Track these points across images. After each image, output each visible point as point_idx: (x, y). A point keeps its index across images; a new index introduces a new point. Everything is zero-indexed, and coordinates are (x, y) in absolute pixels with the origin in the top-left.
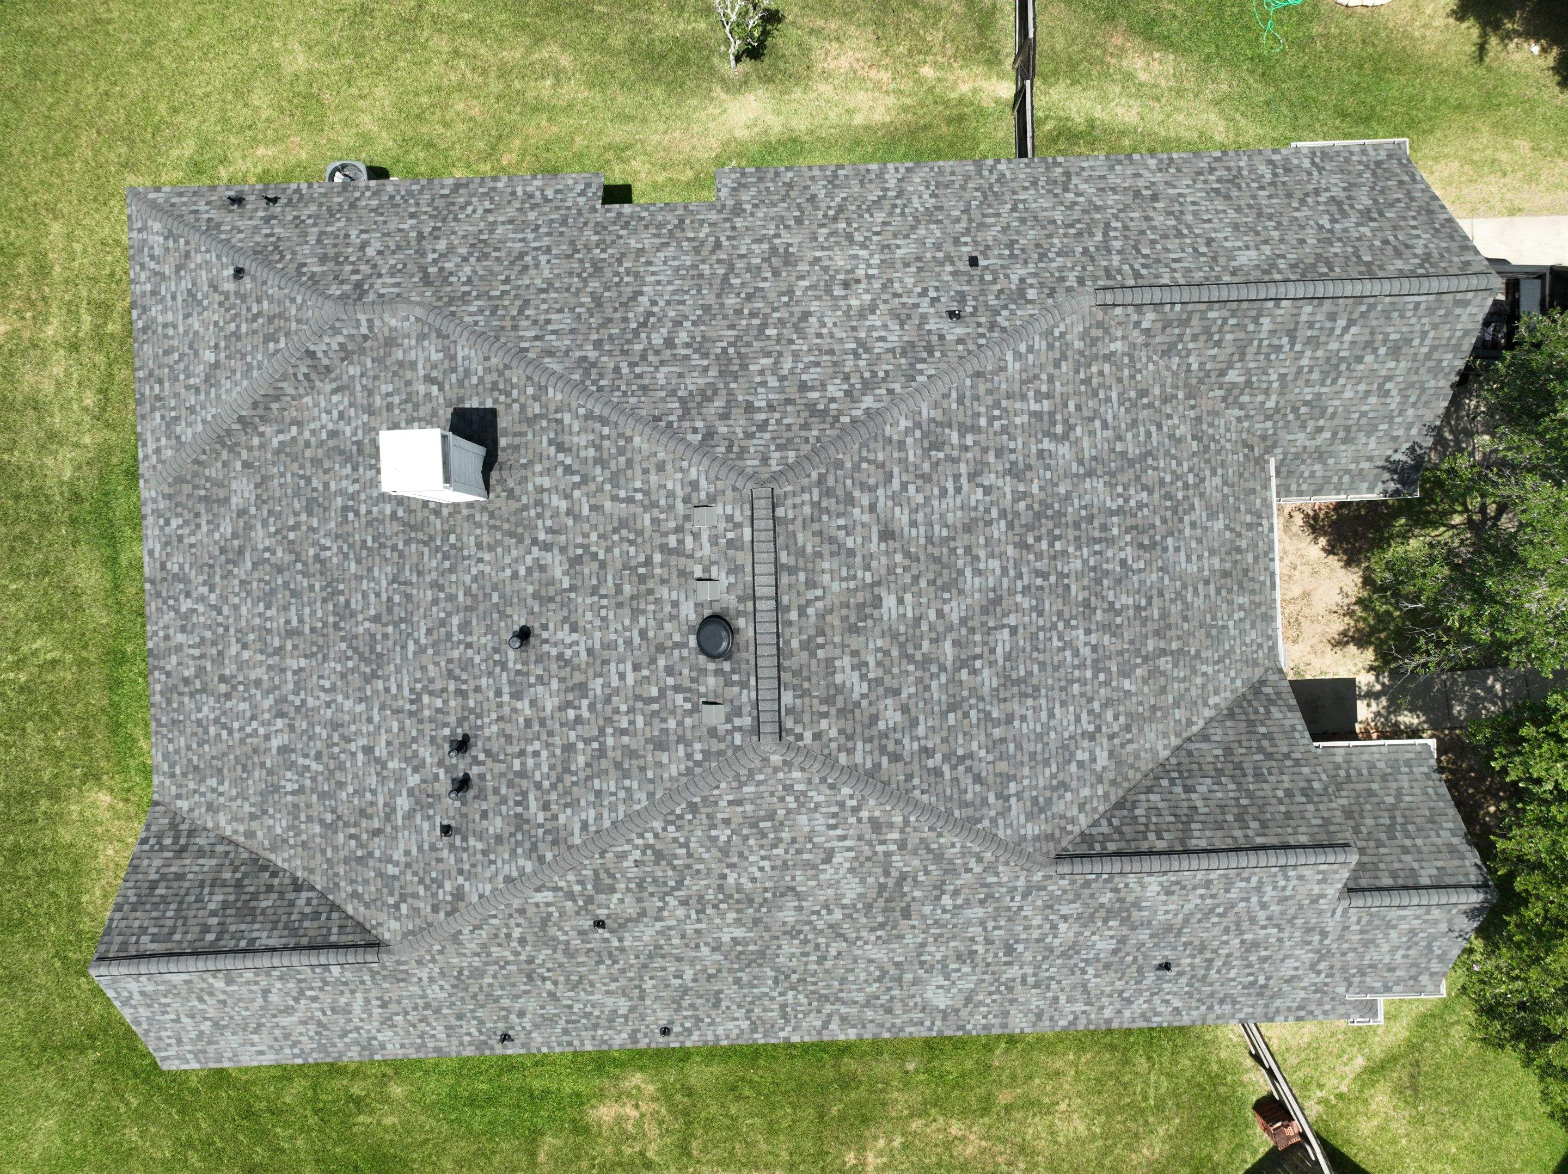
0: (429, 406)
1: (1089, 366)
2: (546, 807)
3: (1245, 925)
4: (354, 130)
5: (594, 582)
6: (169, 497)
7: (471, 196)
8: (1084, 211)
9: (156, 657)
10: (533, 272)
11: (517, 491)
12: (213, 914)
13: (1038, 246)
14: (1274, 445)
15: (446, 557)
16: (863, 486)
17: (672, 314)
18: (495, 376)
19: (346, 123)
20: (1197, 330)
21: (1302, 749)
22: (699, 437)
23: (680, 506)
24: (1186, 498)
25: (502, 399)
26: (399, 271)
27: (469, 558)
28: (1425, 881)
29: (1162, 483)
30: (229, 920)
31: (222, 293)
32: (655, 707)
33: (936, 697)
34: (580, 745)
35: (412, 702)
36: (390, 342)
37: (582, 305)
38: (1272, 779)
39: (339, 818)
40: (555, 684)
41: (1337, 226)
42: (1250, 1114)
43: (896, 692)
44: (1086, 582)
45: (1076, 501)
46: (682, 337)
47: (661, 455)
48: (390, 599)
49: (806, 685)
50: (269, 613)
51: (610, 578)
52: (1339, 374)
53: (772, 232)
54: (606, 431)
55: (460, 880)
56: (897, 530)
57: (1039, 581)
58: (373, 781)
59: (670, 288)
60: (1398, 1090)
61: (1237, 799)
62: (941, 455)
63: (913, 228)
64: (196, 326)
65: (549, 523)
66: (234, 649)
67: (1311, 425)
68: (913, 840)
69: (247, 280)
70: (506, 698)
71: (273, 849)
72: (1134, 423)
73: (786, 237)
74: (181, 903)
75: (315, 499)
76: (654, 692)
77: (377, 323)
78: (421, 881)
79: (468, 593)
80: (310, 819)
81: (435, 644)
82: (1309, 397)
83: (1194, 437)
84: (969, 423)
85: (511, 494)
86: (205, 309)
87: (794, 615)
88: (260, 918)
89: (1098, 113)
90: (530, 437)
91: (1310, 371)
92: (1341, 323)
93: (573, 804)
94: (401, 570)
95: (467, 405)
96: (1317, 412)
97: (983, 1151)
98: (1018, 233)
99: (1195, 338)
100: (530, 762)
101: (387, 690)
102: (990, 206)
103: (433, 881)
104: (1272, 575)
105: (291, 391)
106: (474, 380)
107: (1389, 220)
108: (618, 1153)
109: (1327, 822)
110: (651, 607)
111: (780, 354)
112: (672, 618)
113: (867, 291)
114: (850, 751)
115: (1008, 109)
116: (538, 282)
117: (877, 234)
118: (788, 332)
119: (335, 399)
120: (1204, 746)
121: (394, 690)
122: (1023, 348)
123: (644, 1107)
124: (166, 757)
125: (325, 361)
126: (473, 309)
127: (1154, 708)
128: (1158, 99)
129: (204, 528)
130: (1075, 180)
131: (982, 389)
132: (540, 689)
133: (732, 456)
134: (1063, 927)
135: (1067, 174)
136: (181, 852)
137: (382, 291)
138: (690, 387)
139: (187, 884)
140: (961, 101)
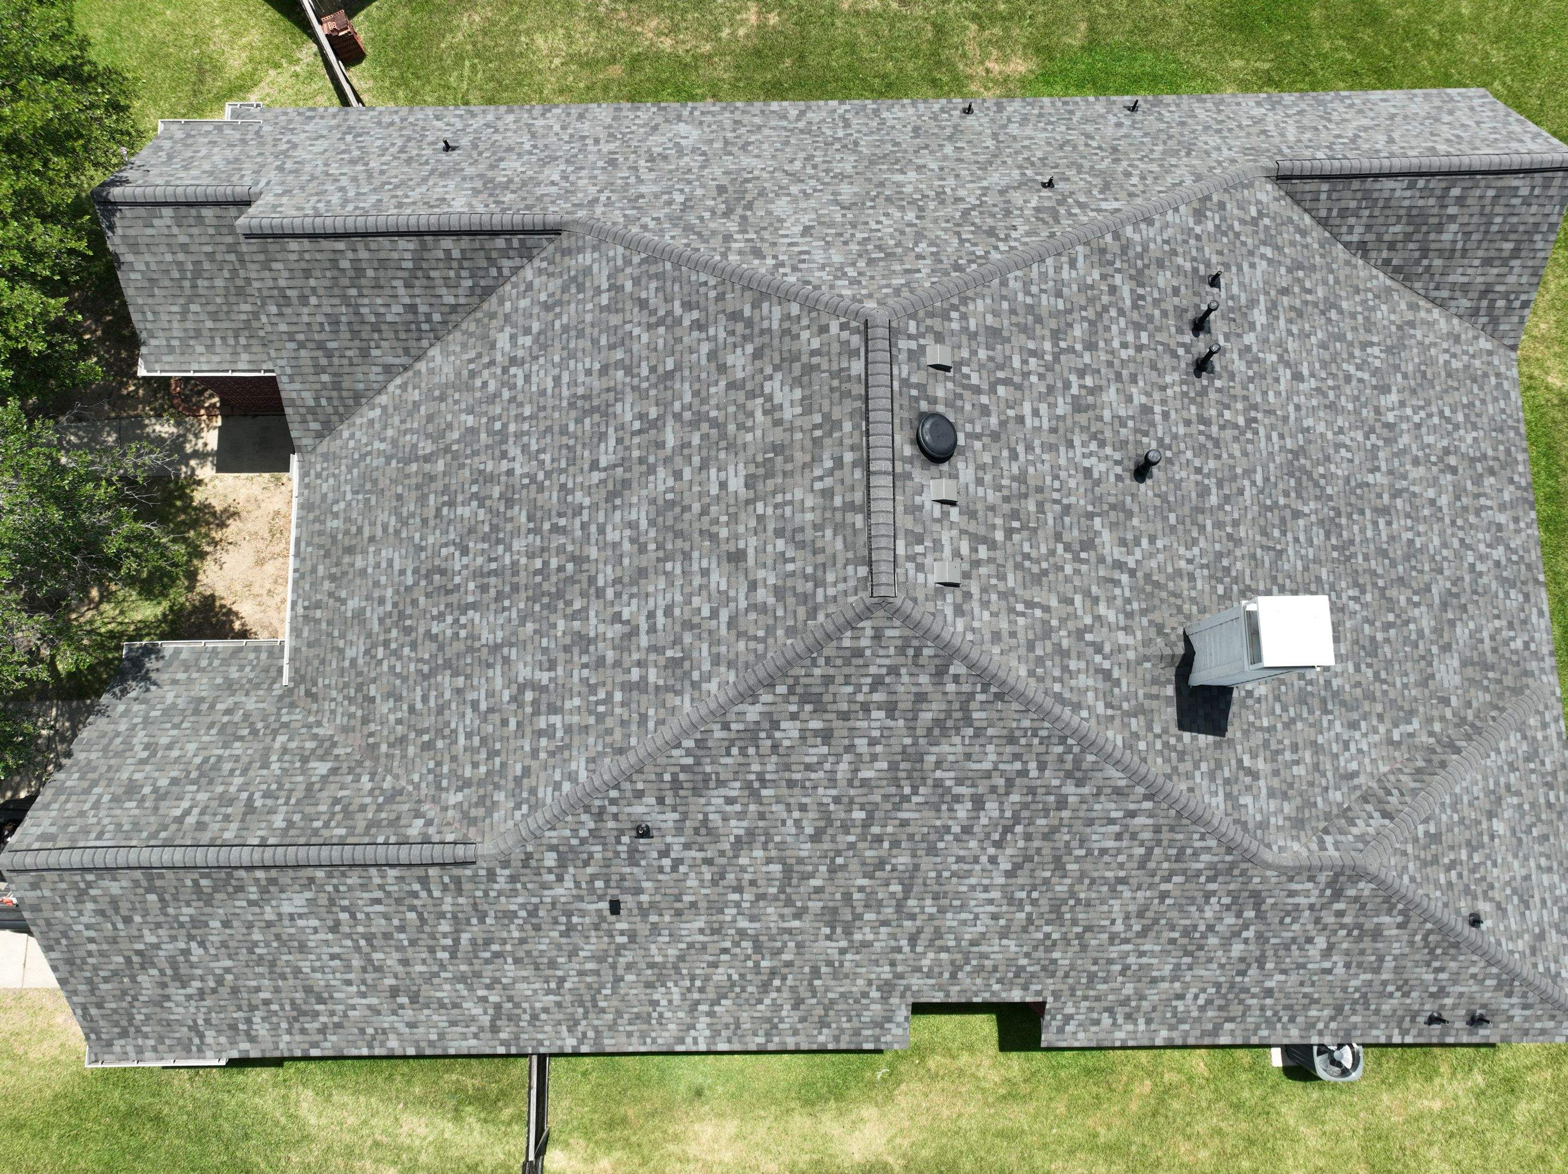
0: (1252, 743)
1: (488, 773)
2: (1113, 290)
3: (362, 176)
4: (1328, 1128)
5: (1067, 520)
6: (1526, 673)
7: (1198, 1020)
8: (478, 975)
9: (1525, 500)
10: (1132, 908)
11: (1152, 632)
12: (1452, 218)
13: (537, 928)
14: (281, 698)
15: (1227, 570)
16: (762, 609)
17: (973, 844)
18: (1182, 768)
19: (1337, 1137)
20: (359, 816)
21: (284, 354)
22: (952, 670)
23: (975, 589)
24: (388, 631)
25: (1173, 741)
26: (1288, 914)
27: (1202, 566)
28: (167, 212)
29: (414, 646)
30: (1435, 211)
31: (1492, 900)
32: (1000, 374)
33: (687, 386)
34: (1079, 347)
35: (1255, 420)
36: (1298, 823)
37: (1078, 860)
38: (320, 319)
39: (1323, 313)
40: (1107, 415)
41: (182, 945)
42: (369, 50)
43: (731, 386)
44: (509, 527)
45: (514, 615)
46: (962, 811)
47: (996, 650)
48: (1284, 533)
49: (835, 383)
50: (1410, 535)
51: (1051, 522)
52: (199, 767)
53: (849, 956)
54: (1057, 687)
55: (1198, 230)
56: (725, 564)
57: (562, 522)
58: (1291, 345)
59: (973, 881)
60: (218, 69)
61: (361, 295)
62: (669, 653)
63: (681, 958)
64: (1516, 864)
65: (1117, 591)
66: (1444, 501)
67: (238, 717)
68: (717, 242)
69: (1465, 912)
70: (1158, 409)
71: (1389, 290)
72: (440, 711)
73: (832, 949)
74: (1486, 232)
75: (1368, 655)
76: (1001, 390)
77: (1314, 846)
78: (1237, 235)
79: (1202, 528)
80: (1353, 316)
81: (1234, 478)
82: (237, 744)
83: (372, 700)
84: (635, 694)
85: (1160, 629)
86: (1508, 883)
87: (848, 457)
88: (1402, 212)
89: (449, 1129)
90: (1141, 693)
91: (232, 771)
92: (191, 820)
93: (1085, 288)
94: (1274, 563)
95: (1211, 738)
96: (230, 730)
97: (640, 22)
98: (559, 947)
99: (363, 808)
100: (1130, 338)
101: (1281, 436)
102: (589, 986)
103: (1225, 234)
104: (297, 554)
105: (1403, 778)
106: (1204, 766)
107: (120, 952)
108: (1006, 29)
109: (266, 265)
110: (1005, 482)
111: (850, 783)
112: (981, 467)
113: (743, 869)
114: (787, 317)
115: (554, 1135)
116: (1127, 894)
117: (725, 951)
118: (838, 812)
119: (1354, 766)
120: (390, 360)
121: (1275, 436)
122: (566, 787)
123: (981, 71)
124: (1507, 395)
125: (1369, 807)
126: (1205, 857)
127: (442, 398)
128: (377, 1144)
129: (1485, 634)
130: (486, 1020)
131: (618, 735)
132: (1122, 413)
133: (915, 643)
134: (556, 177)
135: (495, 1029)
136: (1487, 291)
137: (1310, 885)
138: (957, 740)
139: (1480, 253)
140: (610, 1147)
